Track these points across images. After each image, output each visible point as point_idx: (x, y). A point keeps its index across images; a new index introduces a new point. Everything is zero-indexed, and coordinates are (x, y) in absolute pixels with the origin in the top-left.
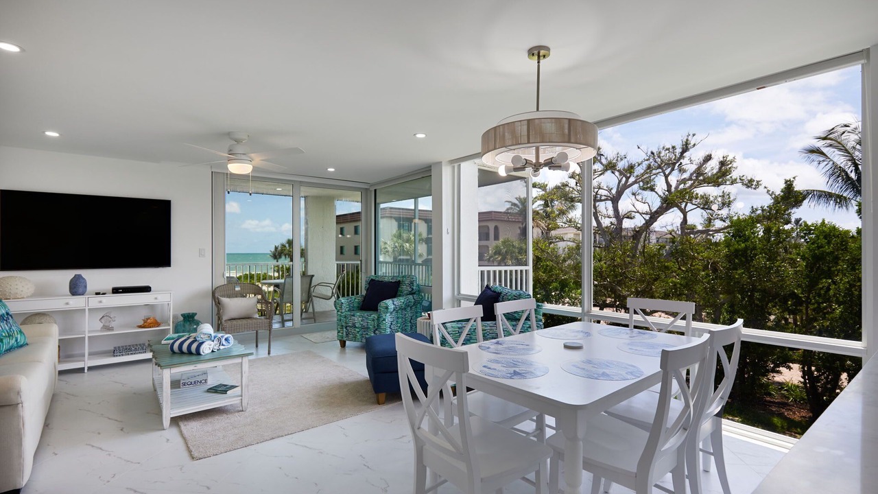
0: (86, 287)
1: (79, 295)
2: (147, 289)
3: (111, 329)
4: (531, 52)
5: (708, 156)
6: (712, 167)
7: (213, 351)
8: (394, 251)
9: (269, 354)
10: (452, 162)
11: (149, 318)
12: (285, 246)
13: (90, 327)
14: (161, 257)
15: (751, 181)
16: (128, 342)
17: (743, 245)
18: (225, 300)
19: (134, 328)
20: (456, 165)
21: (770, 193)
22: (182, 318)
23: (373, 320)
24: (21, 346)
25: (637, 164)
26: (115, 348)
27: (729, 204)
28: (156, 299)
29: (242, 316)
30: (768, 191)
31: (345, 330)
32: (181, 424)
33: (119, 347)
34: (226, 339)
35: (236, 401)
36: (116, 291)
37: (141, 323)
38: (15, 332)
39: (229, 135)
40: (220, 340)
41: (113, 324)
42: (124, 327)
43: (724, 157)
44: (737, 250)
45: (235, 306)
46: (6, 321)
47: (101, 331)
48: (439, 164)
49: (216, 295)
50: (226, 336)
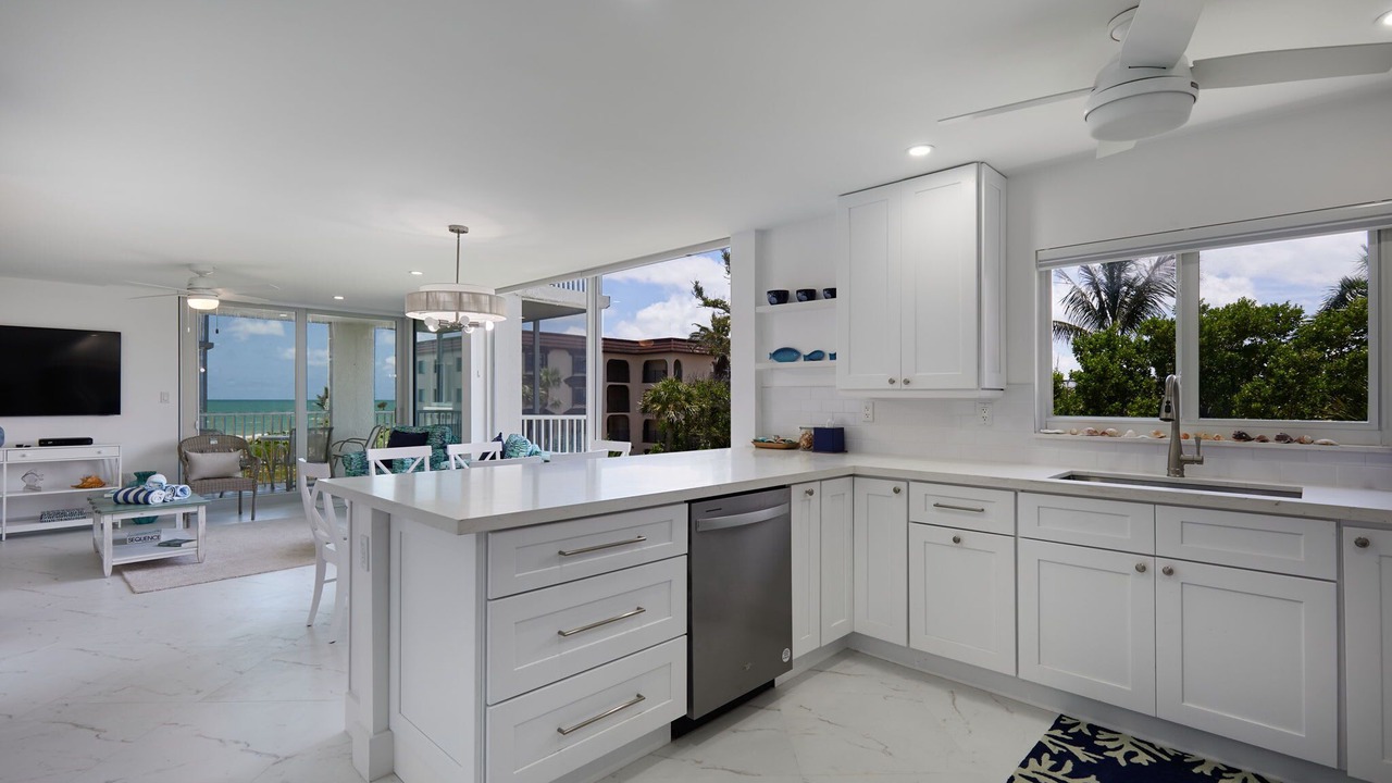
0: (3, 437)
2: (87, 441)
3: (38, 489)
4: (453, 229)
7: (163, 500)
9: (253, 519)
11: (90, 477)
13: (8, 486)
14: (108, 404)
16: (60, 507)
18: (194, 456)
19: (67, 488)
22: (135, 478)
26: (43, 511)
28: (99, 453)
29: (219, 475)
32: (127, 575)
33: (48, 513)
34: (181, 490)
35: (192, 552)
36: (44, 443)
37: (79, 483)
39: (189, 266)
40: (173, 490)
41: (40, 484)
42: (56, 488)
45: (208, 462)
47: (24, 492)
49: (183, 450)
50: (182, 487)
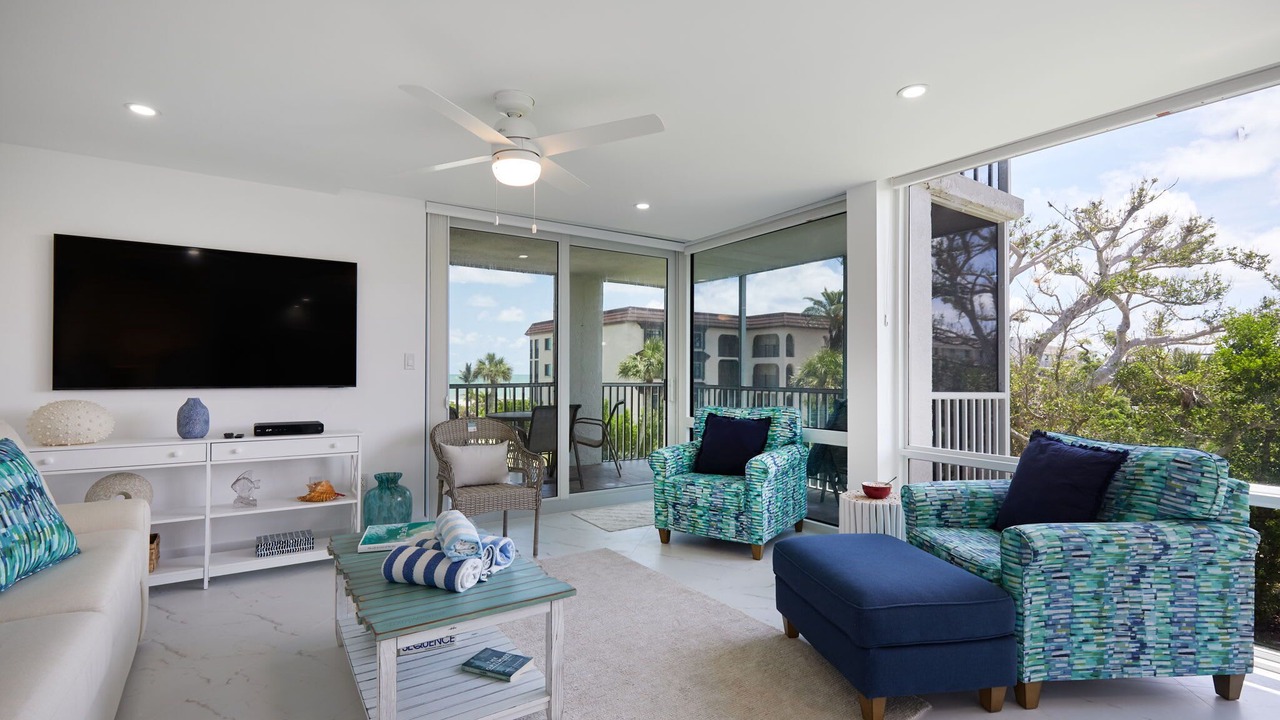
0: (207, 422)
1: (196, 438)
2: (316, 428)
3: (252, 504)
5: (1161, 218)
6: (1170, 236)
7: (480, 581)
8: (648, 371)
9: (535, 554)
10: (894, 181)
11: (319, 483)
12: (484, 364)
13: (213, 498)
14: (338, 369)
15: (1249, 256)
16: (280, 529)
17: (1259, 362)
18: (453, 451)
19: (292, 500)
20: (901, 188)
21: (1271, 277)
22: (376, 483)
23: (737, 495)
24: (64, 558)
25: (1036, 235)
26: (259, 538)
27: (1219, 294)
28: (332, 446)
29: (487, 480)
30: (1267, 275)
31: (671, 510)
33: (266, 538)
34: (503, 550)
36: (261, 430)
37: (305, 492)
38: (47, 530)
39: (494, 99)
40: (490, 552)
41: (255, 494)
42: (277, 503)
43: (1191, 220)
44: (1246, 371)
45: (469, 461)
46: (26, 503)
47: (233, 508)
48: (868, 187)
49: (438, 441)
50: (499, 541)
